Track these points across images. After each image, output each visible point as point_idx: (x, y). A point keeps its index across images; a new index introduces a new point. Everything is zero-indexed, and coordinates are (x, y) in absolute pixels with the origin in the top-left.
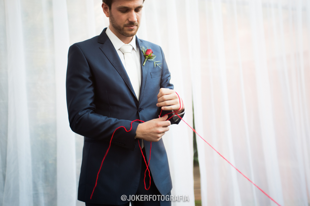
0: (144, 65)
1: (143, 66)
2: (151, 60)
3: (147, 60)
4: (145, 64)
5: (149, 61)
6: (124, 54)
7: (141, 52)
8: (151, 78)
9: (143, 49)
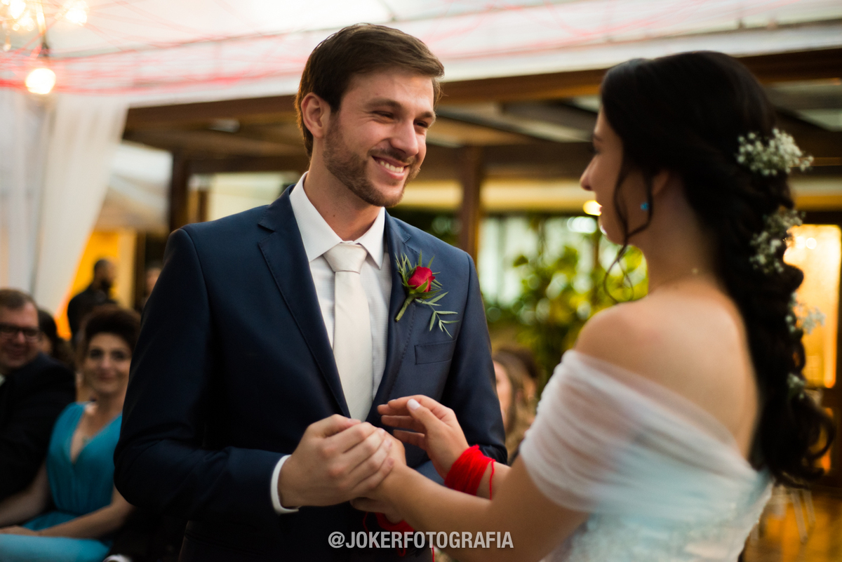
0: (398, 318)
1: (396, 321)
2: (425, 302)
3: (413, 301)
4: (403, 315)
5: (418, 305)
6: (334, 273)
7: (393, 273)
8: (416, 364)
9: (404, 263)
